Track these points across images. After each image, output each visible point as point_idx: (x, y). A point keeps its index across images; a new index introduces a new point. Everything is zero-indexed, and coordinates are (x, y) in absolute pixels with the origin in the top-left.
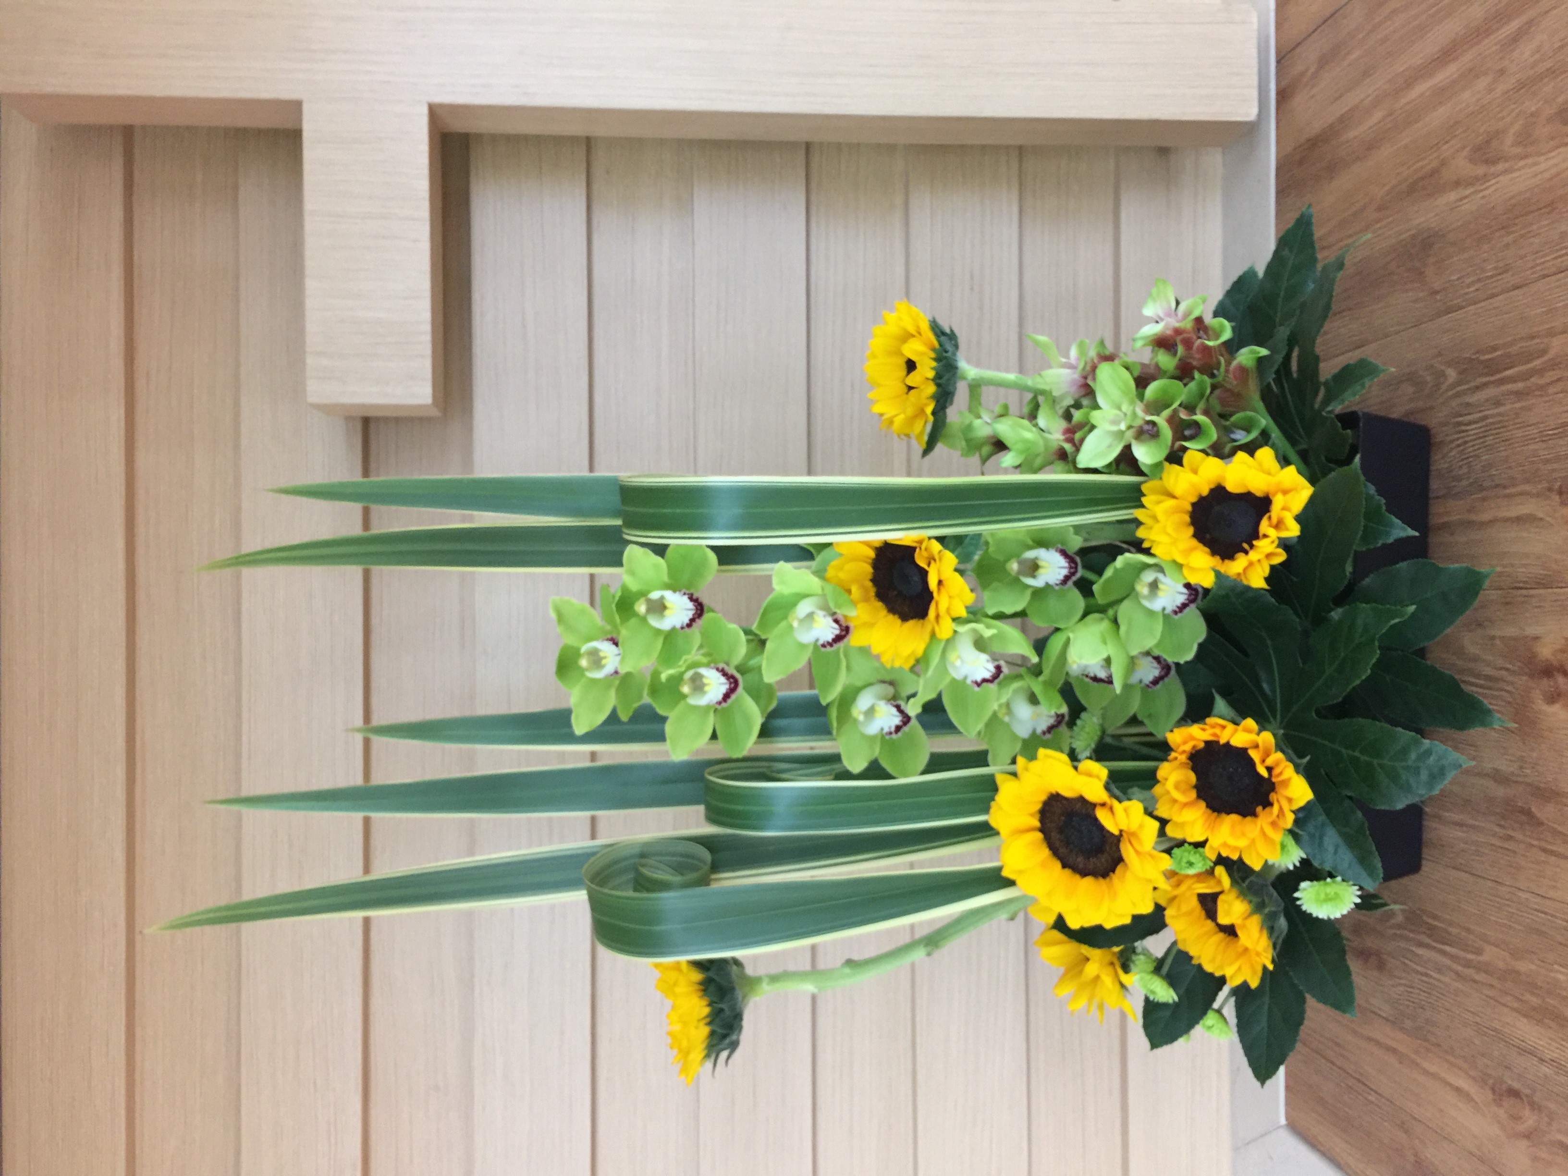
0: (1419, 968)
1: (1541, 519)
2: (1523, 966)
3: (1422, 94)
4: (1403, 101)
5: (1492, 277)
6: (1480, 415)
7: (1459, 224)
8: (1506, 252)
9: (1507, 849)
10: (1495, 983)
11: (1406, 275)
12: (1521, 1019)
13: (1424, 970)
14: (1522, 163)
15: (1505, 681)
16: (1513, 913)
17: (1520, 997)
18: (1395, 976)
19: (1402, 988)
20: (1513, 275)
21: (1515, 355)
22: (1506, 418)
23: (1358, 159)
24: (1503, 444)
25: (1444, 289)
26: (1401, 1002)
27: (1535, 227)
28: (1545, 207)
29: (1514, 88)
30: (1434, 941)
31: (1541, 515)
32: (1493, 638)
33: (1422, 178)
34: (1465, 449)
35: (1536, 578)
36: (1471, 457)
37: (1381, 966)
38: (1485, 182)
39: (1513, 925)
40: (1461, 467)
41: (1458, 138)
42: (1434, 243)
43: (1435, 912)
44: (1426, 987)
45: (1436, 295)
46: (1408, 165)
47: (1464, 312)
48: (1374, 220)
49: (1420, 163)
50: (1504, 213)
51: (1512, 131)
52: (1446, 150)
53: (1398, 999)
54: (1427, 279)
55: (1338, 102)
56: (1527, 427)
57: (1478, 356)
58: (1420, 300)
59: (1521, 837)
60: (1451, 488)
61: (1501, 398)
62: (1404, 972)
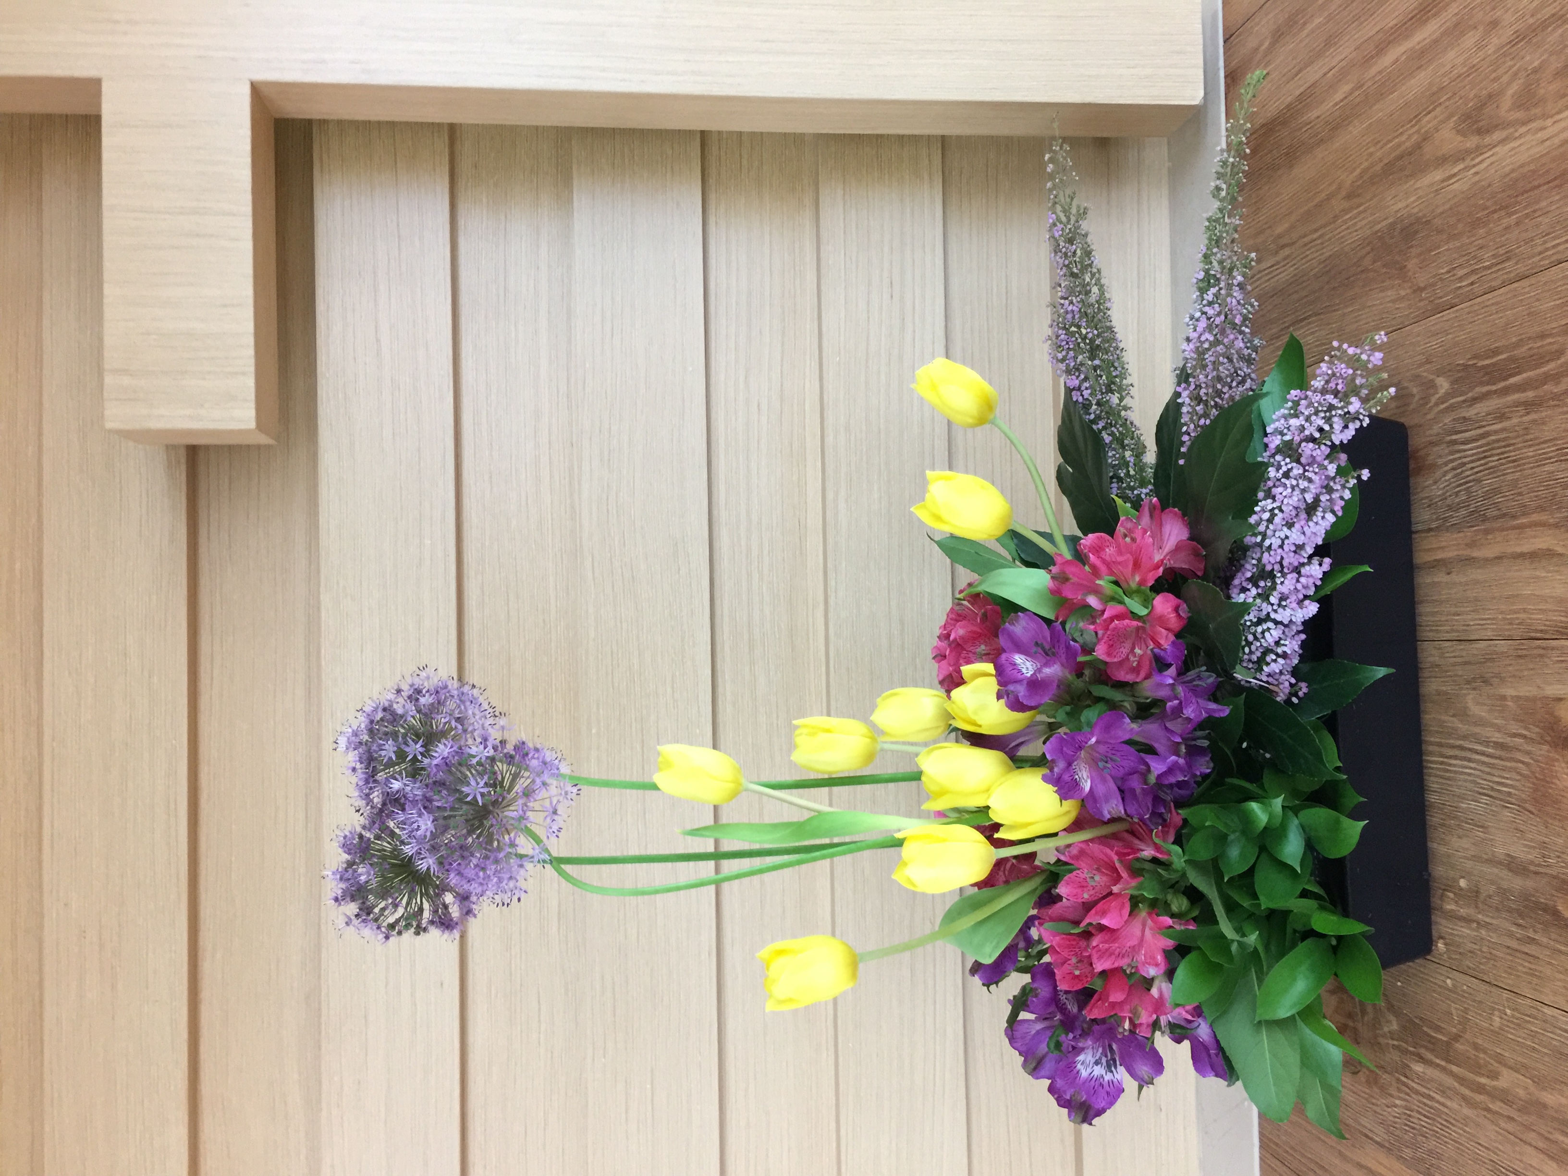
0: (1420, 1089)
1: (1561, 555)
2: (1549, 1098)
3: (1397, 60)
4: (1373, 71)
5: (1489, 267)
6: (1480, 431)
7: (1447, 206)
8: (1506, 236)
9: (1527, 954)
10: (1514, 1114)
11: (1385, 270)
12: (1550, 1162)
13: (1427, 1091)
14: (1523, 130)
15: (1519, 750)
16: (1537, 1032)
17: (1551, 1137)
18: (1392, 1096)
19: (1396, 1110)
21: (1523, 358)
22: (1513, 434)
23: (1322, 141)
24: (1512, 465)
25: (1433, 285)
26: (1398, 1126)
27: (1544, 204)
28: (1555, 179)
29: (1510, 42)
31: (1560, 550)
32: (1503, 698)
33: (1400, 157)
34: (1464, 472)
35: (1556, 626)
36: (1470, 482)
38: (1477, 156)
39: (1536, 1046)
40: (1457, 494)
41: (1443, 106)
42: (1416, 232)
43: (1439, 1024)
44: (1428, 1112)
45: (1421, 292)
46: (1381, 143)
47: (1457, 311)
48: (1343, 210)
49: (1397, 140)
50: (1503, 191)
51: (1510, 92)
52: (1429, 122)
53: (1395, 1123)
54: (1410, 274)
55: (1296, 79)
56: (1538, 444)
57: (1475, 361)
58: (1401, 299)
59: (1545, 940)
60: (1445, 520)
61: (1507, 410)
62: (1401, 1091)
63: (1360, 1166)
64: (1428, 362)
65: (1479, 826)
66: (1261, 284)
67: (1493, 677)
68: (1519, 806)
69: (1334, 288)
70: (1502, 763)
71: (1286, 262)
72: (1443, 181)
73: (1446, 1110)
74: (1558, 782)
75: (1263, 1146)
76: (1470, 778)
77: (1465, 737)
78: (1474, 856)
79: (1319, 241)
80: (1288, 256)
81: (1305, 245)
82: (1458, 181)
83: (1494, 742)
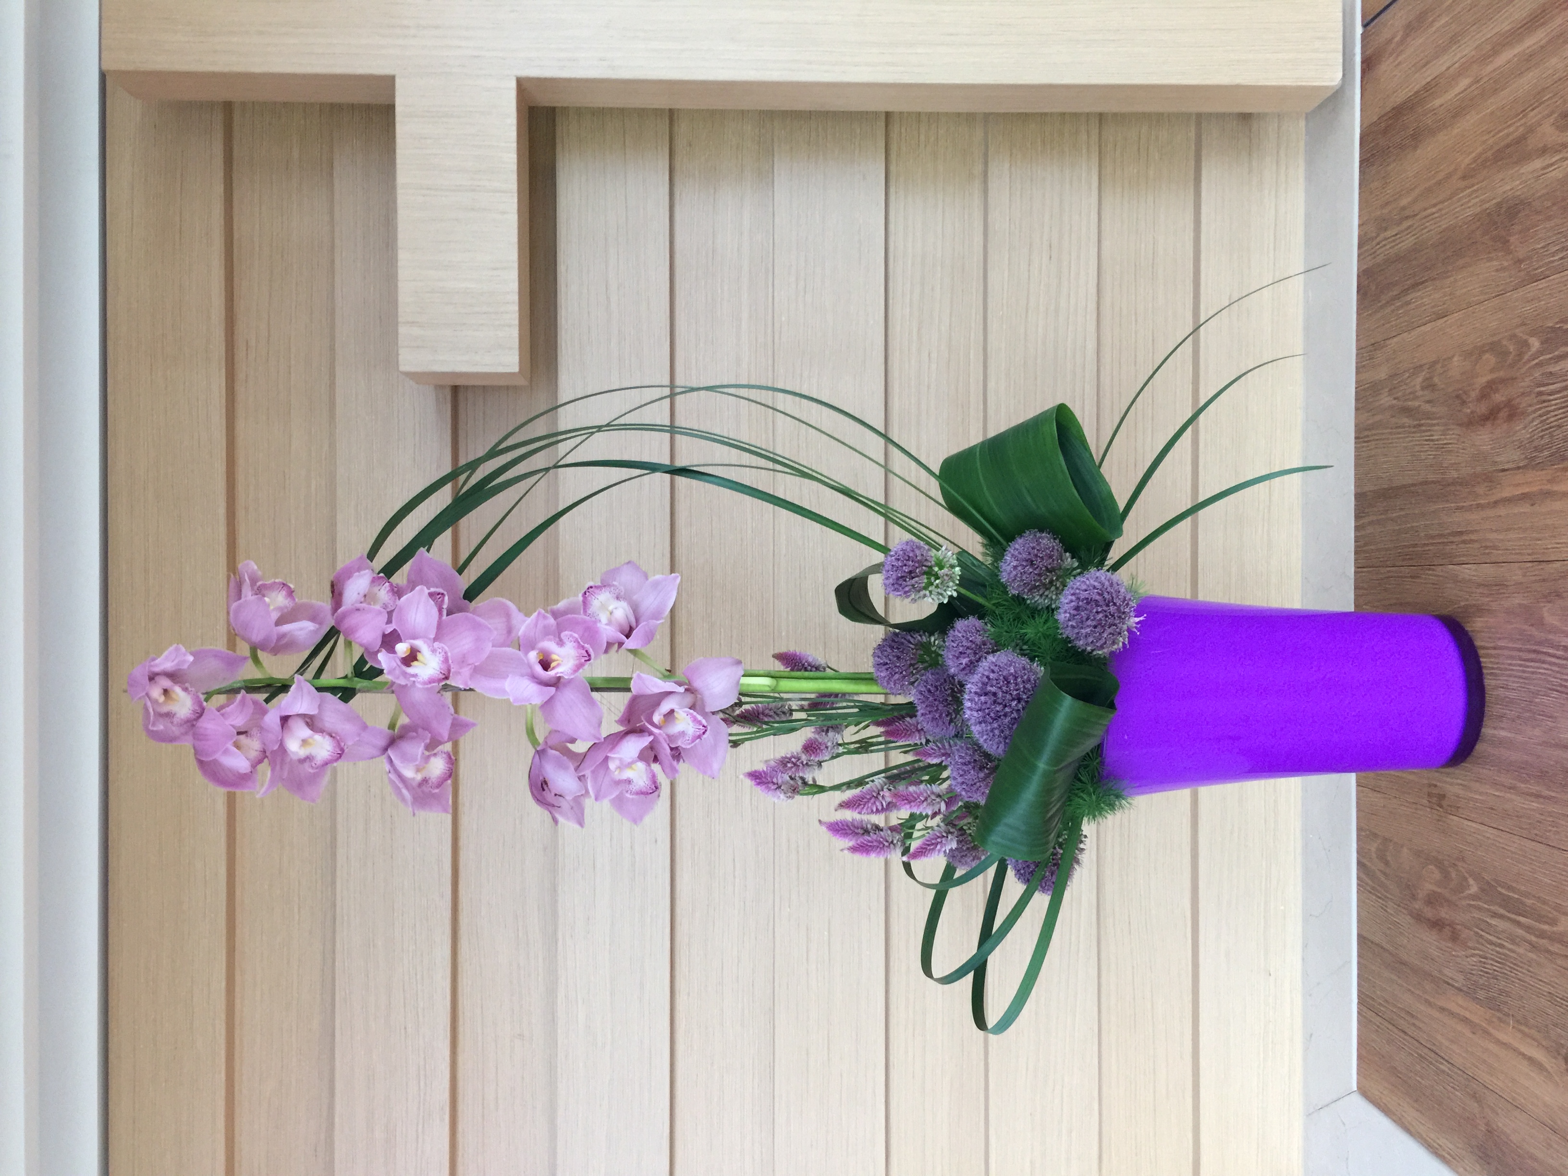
0: (1495, 939)
3: (1508, 61)
4: (1490, 68)
7: (1544, 191)
11: (1491, 243)
13: (1499, 941)
18: (1470, 948)
19: (1474, 959)
23: (1444, 127)
25: (1531, 258)
26: (1473, 972)
30: (1508, 912)
33: (1508, 146)
36: (1552, 427)
37: (1455, 937)
41: (1545, 104)
42: (1520, 211)
43: (1510, 883)
44: (1500, 958)
45: (1521, 264)
46: (1492, 133)
47: (1550, 280)
48: (1457, 190)
49: (1506, 131)
53: (1472, 970)
54: (1512, 247)
55: (1424, 69)
57: (1562, 325)
58: (1503, 269)
60: (1533, 459)
62: (1478, 942)
63: (1442, 1009)
64: (1523, 324)
65: (1549, 717)
66: (1386, 250)
67: (1564, 592)
69: (1448, 257)
71: (1408, 232)
72: (1544, 168)
75: (1362, 1001)
76: (1543, 677)
77: (1540, 643)
78: (1544, 742)
79: (1436, 215)
80: (1409, 227)
81: (1426, 217)
82: (1555, 169)
83: (1564, 646)
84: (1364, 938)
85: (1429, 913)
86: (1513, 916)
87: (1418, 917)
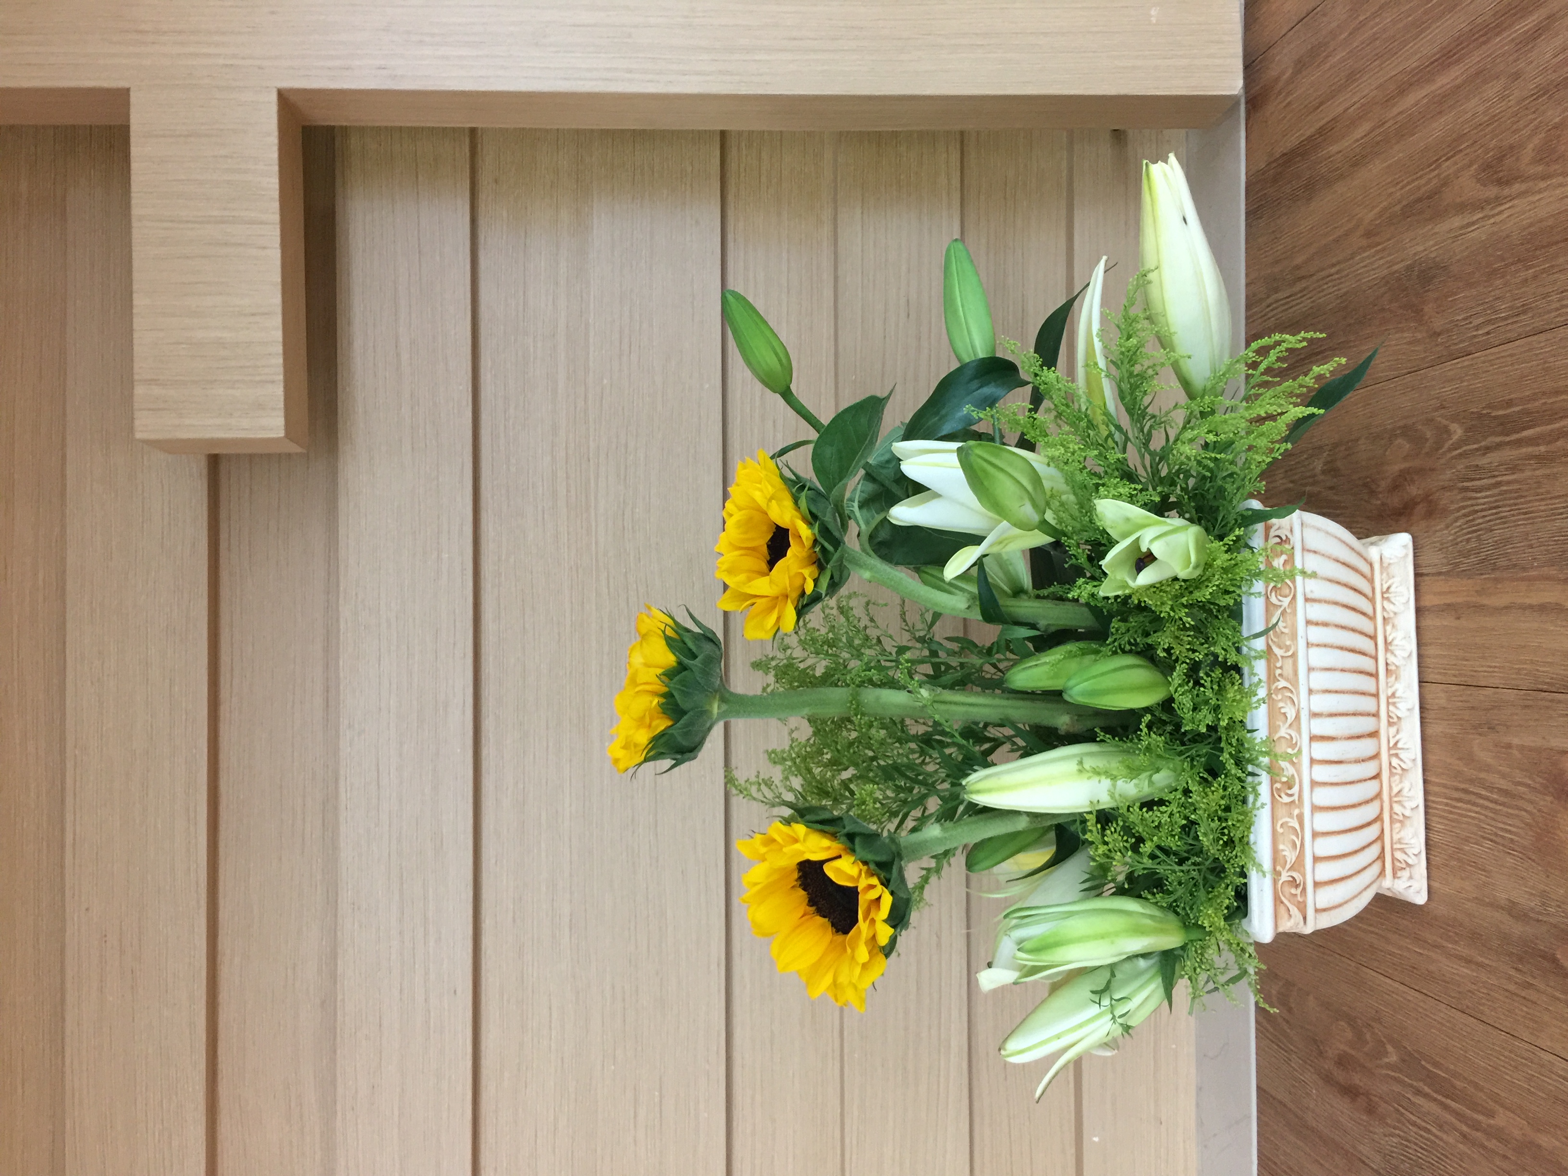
0: (1419, 1121)
2: (1544, 1140)
3: (1418, 102)
4: (1395, 111)
5: (1505, 319)
6: (1493, 481)
7: (1465, 254)
8: (1523, 290)
9: (1525, 998)
10: (1509, 1154)
11: (1401, 311)
13: (1424, 1124)
14: (1542, 185)
15: (1522, 798)
16: (1533, 1076)
19: (1394, 1140)
20: (1533, 317)
21: (1538, 412)
22: (1525, 487)
23: (1341, 177)
24: (1523, 516)
25: (1448, 331)
26: (1394, 1155)
27: (1561, 260)
29: (1533, 95)
30: (1436, 1092)
32: (1509, 746)
33: (1419, 200)
34: (1473, 520)
36: (1481, 529)
37: (1371, 1110)
38: (1497, 206)
39: (1532, 1090)
40: (1468, 540)
41: (1463, 154)
42: (1434, 277)
43: (1436, 1059)
44: (1426, 1145)
45: (1437, 337)
46: (1401, 185)
47: (1473, 359)
48: (1361, 248)
49: (1416, 183)
50: (1522, 244)
51: (1531, 146)
52: (1448, 168)
53: (1392, 1152)
54: (1427, 317)
56: (1551, 498)
58: (1417, 342)
59: (1542, 986)
60: (1457, 565)
61: (1519, 462)
62: (1399, 1121)
64: (1442, 407)
65: (1480, 869)
66: (1277, 314)
67: (1498, 724)
68: (1520, 852)
69: (1350, 325)
70: (1505, 809)
71: (1302, 294)
72: (1462, 228)
73: (1441, 1144)
74: (1561, 834)
76: (1474, 821)
77: (1471, 782)
78: (1476, 898)
79: (1337, 276)
80: (1305, 289)
81: (1323, 279)
82: (1476, 229)
83: (1500, 790)
84: (1265, 1091)
85: (1340, 1076)
86: (1439, 1097)
87: (1328, 1079)
